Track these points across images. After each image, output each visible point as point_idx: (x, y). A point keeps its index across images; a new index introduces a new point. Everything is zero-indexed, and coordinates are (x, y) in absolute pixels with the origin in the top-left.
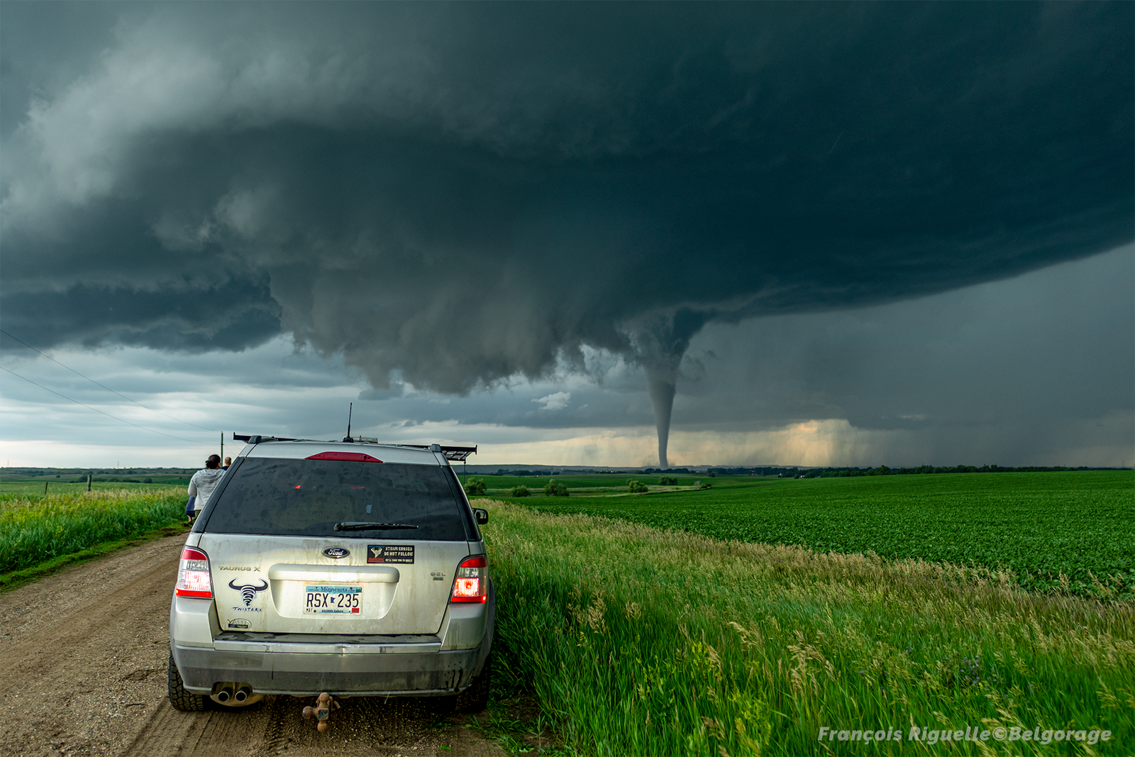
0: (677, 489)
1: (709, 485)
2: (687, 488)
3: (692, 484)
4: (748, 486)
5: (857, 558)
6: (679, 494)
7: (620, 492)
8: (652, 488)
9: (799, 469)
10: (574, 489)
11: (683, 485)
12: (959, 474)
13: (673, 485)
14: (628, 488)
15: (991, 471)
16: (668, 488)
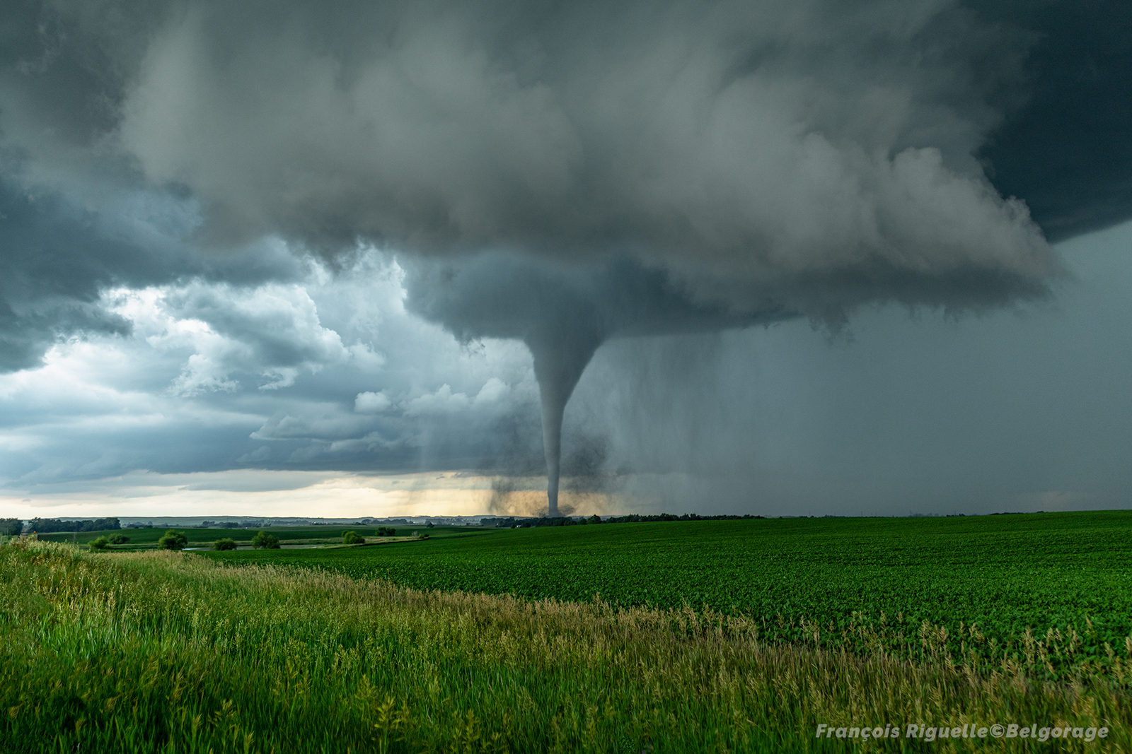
0: (394, 539)
1: (427, 536)
2: (404, 538)
3: (409, 535)
4: (465, 536)
5: (572, 607)
6: (395, 545)
7: (335, 543)
8: (368, 540)
9: (515, 519)
10: (285, 541)
11: (400, 536)
12: (663, 522)
13: (391, 536)
14: (343, 539)
15: (690, 519)
16: (385, 539)
